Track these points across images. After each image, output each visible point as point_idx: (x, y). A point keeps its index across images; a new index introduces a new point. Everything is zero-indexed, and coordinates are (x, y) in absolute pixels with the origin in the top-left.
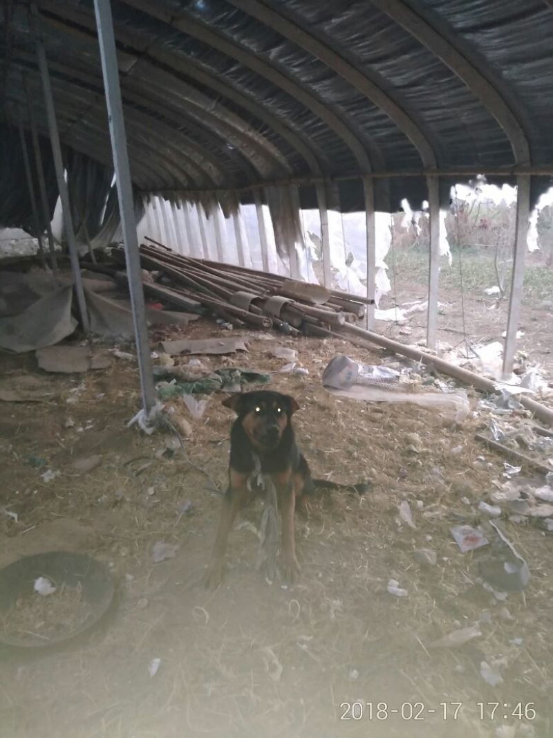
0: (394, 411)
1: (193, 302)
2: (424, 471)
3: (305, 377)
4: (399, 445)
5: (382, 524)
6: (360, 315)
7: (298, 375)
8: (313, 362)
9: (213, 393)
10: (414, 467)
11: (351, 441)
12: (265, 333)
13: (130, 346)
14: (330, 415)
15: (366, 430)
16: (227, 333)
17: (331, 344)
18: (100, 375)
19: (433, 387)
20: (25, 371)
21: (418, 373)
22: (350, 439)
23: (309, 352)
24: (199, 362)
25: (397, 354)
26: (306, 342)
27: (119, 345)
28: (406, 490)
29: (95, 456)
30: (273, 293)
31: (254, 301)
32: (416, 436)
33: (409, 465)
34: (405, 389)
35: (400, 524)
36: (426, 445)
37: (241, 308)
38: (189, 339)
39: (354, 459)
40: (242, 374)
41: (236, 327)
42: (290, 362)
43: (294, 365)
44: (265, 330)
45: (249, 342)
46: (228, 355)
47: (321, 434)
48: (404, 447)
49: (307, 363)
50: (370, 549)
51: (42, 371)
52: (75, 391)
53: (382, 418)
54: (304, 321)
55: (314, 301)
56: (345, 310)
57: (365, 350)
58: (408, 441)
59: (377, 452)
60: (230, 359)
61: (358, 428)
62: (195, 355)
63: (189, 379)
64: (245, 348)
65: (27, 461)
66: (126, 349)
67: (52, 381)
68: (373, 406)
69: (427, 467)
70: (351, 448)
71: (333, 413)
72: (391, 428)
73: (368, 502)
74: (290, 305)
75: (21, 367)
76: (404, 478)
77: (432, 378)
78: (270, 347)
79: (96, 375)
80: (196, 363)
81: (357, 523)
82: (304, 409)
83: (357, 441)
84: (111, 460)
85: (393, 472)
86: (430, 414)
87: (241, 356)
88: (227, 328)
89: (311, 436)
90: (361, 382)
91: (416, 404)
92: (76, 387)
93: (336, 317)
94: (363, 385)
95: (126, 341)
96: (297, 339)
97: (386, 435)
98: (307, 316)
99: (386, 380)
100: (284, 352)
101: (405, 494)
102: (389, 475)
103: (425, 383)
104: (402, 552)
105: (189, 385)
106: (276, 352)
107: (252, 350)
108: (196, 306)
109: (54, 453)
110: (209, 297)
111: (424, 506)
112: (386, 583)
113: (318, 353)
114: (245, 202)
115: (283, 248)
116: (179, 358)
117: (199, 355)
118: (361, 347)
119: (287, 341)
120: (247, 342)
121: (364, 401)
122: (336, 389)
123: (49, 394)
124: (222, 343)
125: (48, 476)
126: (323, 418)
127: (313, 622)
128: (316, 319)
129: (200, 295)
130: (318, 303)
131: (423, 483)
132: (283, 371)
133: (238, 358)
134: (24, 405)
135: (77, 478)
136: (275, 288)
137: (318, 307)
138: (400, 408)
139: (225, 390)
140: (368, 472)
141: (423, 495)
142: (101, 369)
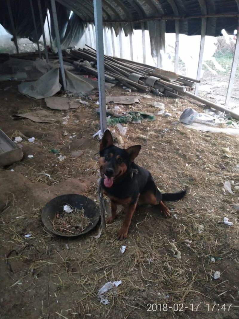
0: (215, 136)
1: (112, 78)
2: (232, 166)
3: (170, 117)
4: (220, 153)
5: (217, 191)
6: (192, 88)
7: (166, 116)
8: (172, 110)
9: (128, 123)
10: (227, 164)
11: (197, 150)
12: (147, 94)
13: (86, 98)
14: (186, 137)
15: (204, 145)
16: (129, 94)
17: (180, 102)
18: (74, 111)
19: (231, 125)
20: (41, 108)
21: (223, 118)
22: (197, 149)
23: (169, 105)
24: (119, 108)
25: (212, 108)
26: (167, 100)
27: (81, 98)
28: (225, 175)
29: (80, 150)
30: (150, 75)
31: (141, 79)
32: (227, 149)
33: (225, 163)
34: (218, 126)
35: (225, 191)
36: (232, 154)
37: (135, 82)
38: (112, 96)
39: (200, 159)
40: (141, 115)
41: (133, 91)
42: (162, 110)
43: (164, 111)
44: (147, 93)
45: (140, 98)
46: (131, 105)
47: (184, 146)
48: (222, 154)
49: (170, 111)
50: (213, 202)
51: (48, 108)
52: (65, 119)
53: (210, 139)
54: (165, 89)
55: (170, 80)
56: (185, 85)
57: (196, 105)
58: (224, 152)
59: (210, 156)
60: (133, 107)
61: (200, 144)
62: (116, 104)
63: (116, 116)
64: (139, 102)
65: (50, 151)
66: (84, 99)
67: (54, 113)
68: (205, 134)
69: (234, 165)
70: (198, 153)
71: (188, 136)
72: (215, 145)
73: (209, 180)
74: (159, 81)
75: (39, 106)
76: (223, 169)
77: (231, 121)
78: (150, 102)
79: (73, 111)
80: (117, 108)
81: (205, 189)
82: (173, 133)
83: (200, 150)
84: (88, 153)
85: (218, 166)
86: (232, 139)
87: (137, 106)
88: (128, 91)
89: (179, 147)
90: (197, 121)
91: (225, 134)
92: (65, 117)
93: (182, 88)
94: (198, 123)
95: (84, 96)
96: (162, 98)
97: (213, 148)
98: (167, 87)
99: (209, 121)
100: (158, 105)
101: (225, 177)
102: (216, 167)
103: (227, 124)
104: (228, 204)
105: (117, 119)
106: (154, 104)
107: (142, 103)
108: (113, 80)
109: (61, 147)
110: (118, 75)
111: (235, 183)
112: (222, 219)
113: (174, 106)
114: (136, 28)
115: (154, 52)
116: (109, 105)
117: (118, 104)
118: (194, 104)
119: (158, 99)
120: (139, 99)
121: (200, 130)
122: (186, 124)
123: (53, 119)
124: (128, 99)
125: (61, 158)
126: (183, 139)
127: (191, 234)
128: (172, 89)
129: (114, 75)
130: (172, 81)
131: (232, 172)
132: (159, 114)
133: (136, 106)
134: (44, 124)
135: (74, 160)
136: (151, 73)
137: (172, 83)
138: (217, 135)
139: (134, 122)
140: (207, 165)
141: (233, 178)
142: (75, 109)
